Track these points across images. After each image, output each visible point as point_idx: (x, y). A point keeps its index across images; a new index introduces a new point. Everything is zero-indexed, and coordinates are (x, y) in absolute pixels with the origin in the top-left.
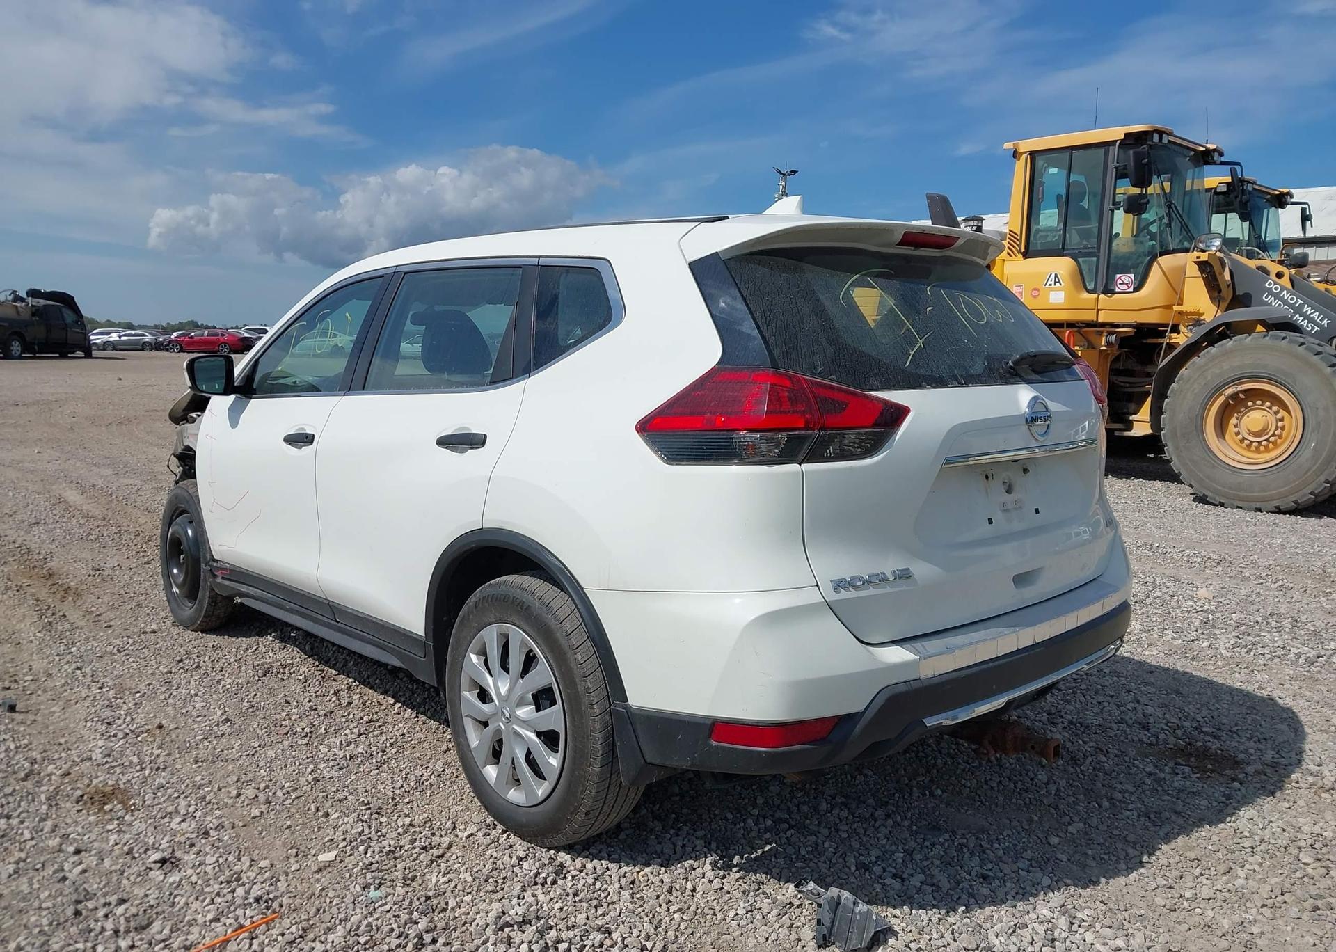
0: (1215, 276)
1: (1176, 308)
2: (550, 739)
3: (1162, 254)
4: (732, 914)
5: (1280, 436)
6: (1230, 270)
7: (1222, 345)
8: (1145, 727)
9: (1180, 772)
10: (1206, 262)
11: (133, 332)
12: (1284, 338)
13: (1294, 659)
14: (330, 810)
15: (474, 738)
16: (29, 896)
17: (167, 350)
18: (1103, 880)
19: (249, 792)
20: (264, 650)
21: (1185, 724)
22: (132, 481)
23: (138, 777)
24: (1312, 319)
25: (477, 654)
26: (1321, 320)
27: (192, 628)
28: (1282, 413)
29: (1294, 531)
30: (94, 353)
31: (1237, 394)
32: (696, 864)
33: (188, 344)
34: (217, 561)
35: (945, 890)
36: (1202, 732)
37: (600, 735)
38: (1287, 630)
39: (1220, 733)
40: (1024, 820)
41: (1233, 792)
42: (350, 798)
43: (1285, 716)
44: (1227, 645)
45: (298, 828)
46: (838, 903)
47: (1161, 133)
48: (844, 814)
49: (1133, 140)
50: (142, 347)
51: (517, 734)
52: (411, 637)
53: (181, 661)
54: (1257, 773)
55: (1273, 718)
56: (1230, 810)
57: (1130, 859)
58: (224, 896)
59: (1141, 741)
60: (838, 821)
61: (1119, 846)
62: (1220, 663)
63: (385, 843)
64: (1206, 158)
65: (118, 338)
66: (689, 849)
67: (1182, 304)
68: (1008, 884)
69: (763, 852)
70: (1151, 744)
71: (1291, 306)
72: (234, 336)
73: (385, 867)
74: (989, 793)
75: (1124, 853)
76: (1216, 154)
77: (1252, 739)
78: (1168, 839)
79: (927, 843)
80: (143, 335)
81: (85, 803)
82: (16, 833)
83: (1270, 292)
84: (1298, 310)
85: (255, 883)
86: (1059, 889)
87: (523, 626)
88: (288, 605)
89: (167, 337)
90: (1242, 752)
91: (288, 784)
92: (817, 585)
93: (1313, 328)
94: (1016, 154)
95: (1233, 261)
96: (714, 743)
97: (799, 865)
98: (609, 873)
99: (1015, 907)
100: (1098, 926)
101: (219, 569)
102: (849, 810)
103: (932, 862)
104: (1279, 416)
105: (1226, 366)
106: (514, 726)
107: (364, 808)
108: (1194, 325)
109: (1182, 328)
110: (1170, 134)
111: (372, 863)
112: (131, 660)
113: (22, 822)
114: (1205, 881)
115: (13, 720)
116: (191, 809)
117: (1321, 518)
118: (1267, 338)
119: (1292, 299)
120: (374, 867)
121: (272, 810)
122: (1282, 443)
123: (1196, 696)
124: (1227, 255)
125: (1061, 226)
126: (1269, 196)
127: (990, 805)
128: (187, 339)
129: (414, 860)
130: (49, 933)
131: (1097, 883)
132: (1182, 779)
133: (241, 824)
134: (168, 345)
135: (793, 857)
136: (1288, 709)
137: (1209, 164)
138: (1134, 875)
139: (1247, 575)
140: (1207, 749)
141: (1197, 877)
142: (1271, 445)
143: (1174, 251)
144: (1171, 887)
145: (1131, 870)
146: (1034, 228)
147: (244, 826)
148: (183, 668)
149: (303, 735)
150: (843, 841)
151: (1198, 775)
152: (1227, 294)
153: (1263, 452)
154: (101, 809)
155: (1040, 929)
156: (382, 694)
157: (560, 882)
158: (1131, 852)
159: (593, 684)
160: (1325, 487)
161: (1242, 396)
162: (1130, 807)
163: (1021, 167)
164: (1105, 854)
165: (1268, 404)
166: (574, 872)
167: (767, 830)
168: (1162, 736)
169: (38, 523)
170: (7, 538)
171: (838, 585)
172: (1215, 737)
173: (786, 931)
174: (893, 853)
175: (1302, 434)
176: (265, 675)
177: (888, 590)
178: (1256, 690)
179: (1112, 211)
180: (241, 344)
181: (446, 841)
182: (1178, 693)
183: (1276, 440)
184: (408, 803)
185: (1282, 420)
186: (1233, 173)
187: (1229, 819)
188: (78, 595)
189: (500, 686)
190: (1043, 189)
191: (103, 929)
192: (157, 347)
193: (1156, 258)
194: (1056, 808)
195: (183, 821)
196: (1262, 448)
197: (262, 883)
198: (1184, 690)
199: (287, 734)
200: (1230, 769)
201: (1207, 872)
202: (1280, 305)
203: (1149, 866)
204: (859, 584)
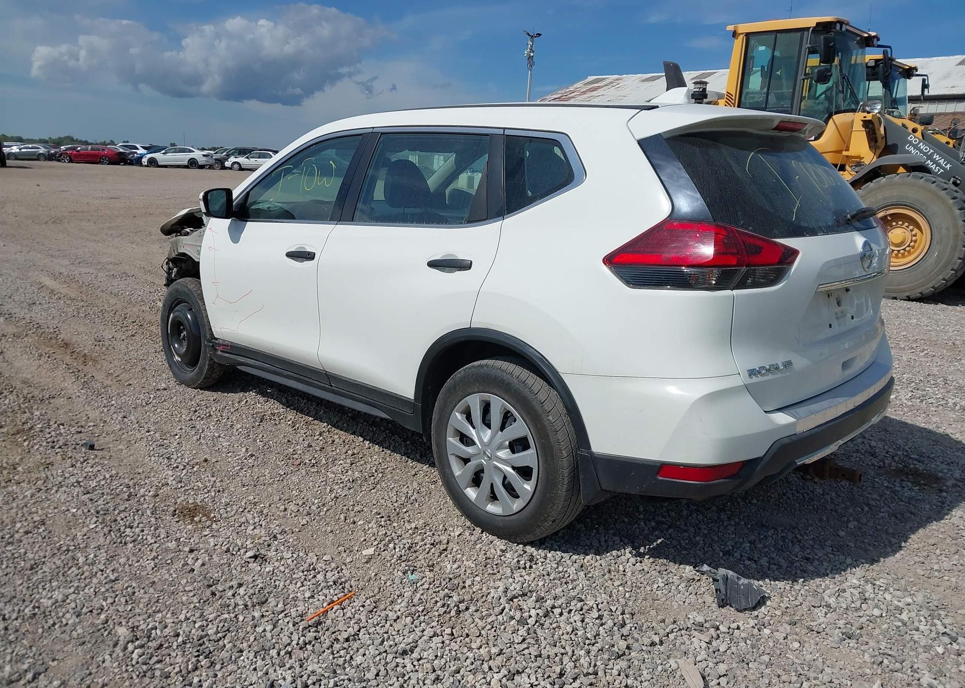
0: (875, 130)
1: (845, 153)
2: (525, 472)
3: (836, 113)
4: (655, 586)
5: (913, 247)
6: (884, 127)
7: (878, 182)
8: (873, 455)
9: (905, 486)
10: (870, 121)
11: (30, 146)
12: (922, 178)
13: (952, 406)
14: (355, 519)
15: (457, 470)
16: (173, 582)
17: (59, 161)
18: (882, 559)
19: (292, 507)
20: (253, 403)
21: (898, 453)
22: (87, 270)
23: (208, 497)
24: (939, 164)
25: (461, 413)
26: (946, 165)
27: (192, 386)
28: (916, 231)
29: (922, 313)
30: (8, 162)
31: (886, 216)
32: (619, 553)
33: (76, 156)
34: (217, 339)
35: (784, 567)
36: (911, 458)
37: (567, 471)
38: (941, 386)
39: (922, 459)
40: (816, 520)
41: (944, 499)
42: (365, 509)
43: (959, 446)
44: (907, 397)
45: (338, 532)
46: (727, 579)
47: (841, 23)
48: (701, 517)
49: (823, 27)
50: (38, 157)
51: (497, 468)
52: (402, 399)
53: (196, 411)
54: (954, 486)
55: (951, 448)
56: (945, 511)
57: (893, 545)
58: (310, 580)
59: (873, 465)
60: (697, 522)
61: (884, 536)
62: (905, 409)
63: (404, 541)
64: (868, 42)
65: (18, 150)
66: (611, 543)
67: (848, 151)
68: (825, 563)
69: (657, 544)
70: (880, 467)
71: (925, 154)
72: (111, 150)
73: (411, 558)
74: (788, 501)
75: (888, 541)
76: (875, 39)
77: (943, 463)
78: (914, 530)
79: (762, 537)
80: (38, 148)
81: (179, 516)
82: (142, 538)
83: (911, 143)
84: (930, 157)
85: (327, 571)
86: (858, 566)
87: (503, 395)
88: (286, 373)
89: (57, 150)
90: (939, 472)
91: (317, 500)
92: (739, 374)
93: (939, 170)
94: (735, 34)
95: (887, 120)
96: (660, 478)
97: (684, 552)
98: (563, 560)
99: (834, 578)
100: (891, 590)
101: (220, 345)
102: (702, 514)
103: (769, 549)
104: (914, 233)
105: (880, 196)
106: (495, 463)
107: (378, 516)
108: (856, 166)
109: (847, 167)
110: (847, 24)
111: (401, 556)
112: (159, 410)
113: (143, 531)
114: (944, 559)
115: (96, 456)
116: (257, 520)
117: (937, 304)
118: (910, 177)
119: (926, 149)
120: (404, 558)
121: (314, 520)
122: (914, 252)
123: (898, 433)
124: (883, 116)
125: (765, 90)
126: (901, 70)
127: (791, 510)
128: (75, 152)
129: (428, 553)
130: (201, 608)
131: (878, 561)
132: (909, 491)
133: (297, 530)
134: (60, 156)
135: (678, 547)
136: (960, 441)
137: (869, 46)
138: (898, 555)
139: (903, 346)
140: (917, 470)
141: (938, 556)
142: (906, 253)
143: (845, 111)
144: (923, 563)
145: (894, 552)
146: (745, 91)
147: (300, 531)
148: (199, 417)
149: (311, 465)
150: (705, 535)
151: (918, 488)
152: (881, 143)
153: (901, 258)
154: (192, 520)
155: (855, 592)
156: (352, 434)
157: (534, 566)
158: (893, 540)
159: (563, 437)
160: (943, 283)
161: (889, 218)
162: (882, 510)
163: (739, 44)
164: (875, 541)
165: (906, 224)
166: (542, 560)
167: (654, 529)
168: (887, 462)
169: (35, 304)
170: (16, 315)
171: (752, 373)
172: (919, 462)
173: (694, 596)
174: (741, 543)
175: (929, 246)
176: (261, 421)
177: (779, 375)
178: (935, 429)
179: (804, 80)
180: (118, 157)
181: (444, 538)
182: (886, 430)
183: (910, 250)
184: (406, 512)
185: (915, 235)
186: (885, 53)
187: (946, 517)
188: (95, 361)
189: (482, 436)
190: (753, 62)
191: (236, 605)
192: (50, 157)
193: (832, 115)
194: (836, 511)
195: (255, 528)
196: (900, 255)
197: (332, 571)
198: (890, 429)
199: (300, 464)
200: (935, 483)
201: (944, 552)
202: (917, 153)
203: (905, 549)
204: (764, 372)
